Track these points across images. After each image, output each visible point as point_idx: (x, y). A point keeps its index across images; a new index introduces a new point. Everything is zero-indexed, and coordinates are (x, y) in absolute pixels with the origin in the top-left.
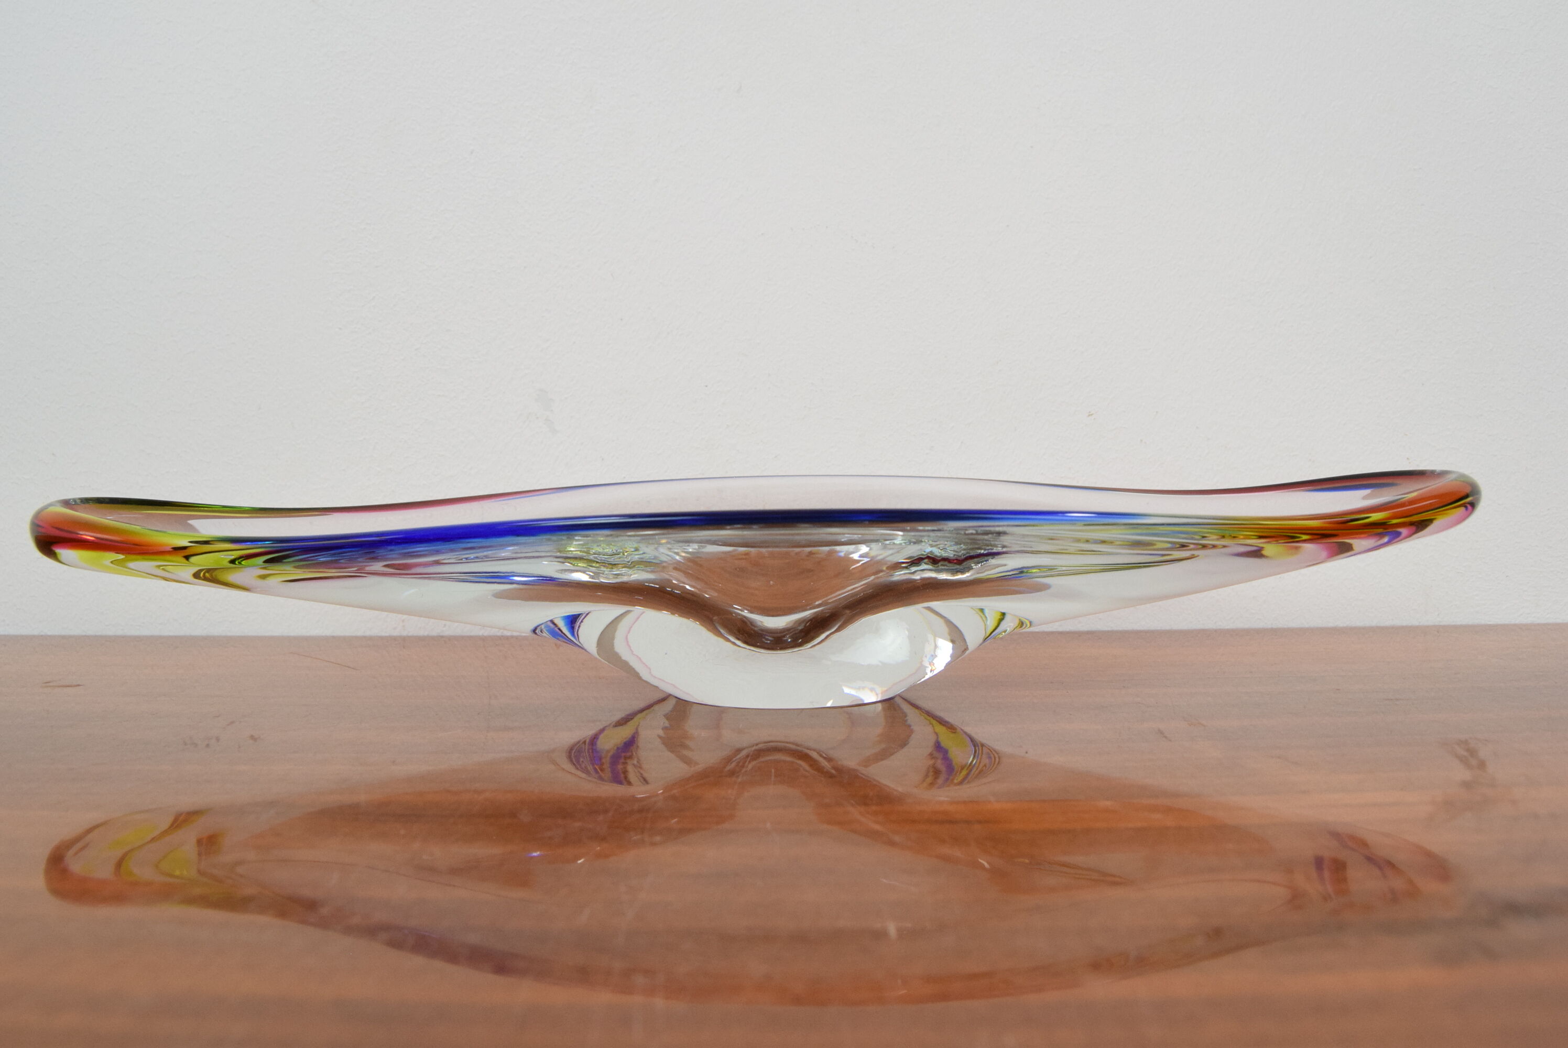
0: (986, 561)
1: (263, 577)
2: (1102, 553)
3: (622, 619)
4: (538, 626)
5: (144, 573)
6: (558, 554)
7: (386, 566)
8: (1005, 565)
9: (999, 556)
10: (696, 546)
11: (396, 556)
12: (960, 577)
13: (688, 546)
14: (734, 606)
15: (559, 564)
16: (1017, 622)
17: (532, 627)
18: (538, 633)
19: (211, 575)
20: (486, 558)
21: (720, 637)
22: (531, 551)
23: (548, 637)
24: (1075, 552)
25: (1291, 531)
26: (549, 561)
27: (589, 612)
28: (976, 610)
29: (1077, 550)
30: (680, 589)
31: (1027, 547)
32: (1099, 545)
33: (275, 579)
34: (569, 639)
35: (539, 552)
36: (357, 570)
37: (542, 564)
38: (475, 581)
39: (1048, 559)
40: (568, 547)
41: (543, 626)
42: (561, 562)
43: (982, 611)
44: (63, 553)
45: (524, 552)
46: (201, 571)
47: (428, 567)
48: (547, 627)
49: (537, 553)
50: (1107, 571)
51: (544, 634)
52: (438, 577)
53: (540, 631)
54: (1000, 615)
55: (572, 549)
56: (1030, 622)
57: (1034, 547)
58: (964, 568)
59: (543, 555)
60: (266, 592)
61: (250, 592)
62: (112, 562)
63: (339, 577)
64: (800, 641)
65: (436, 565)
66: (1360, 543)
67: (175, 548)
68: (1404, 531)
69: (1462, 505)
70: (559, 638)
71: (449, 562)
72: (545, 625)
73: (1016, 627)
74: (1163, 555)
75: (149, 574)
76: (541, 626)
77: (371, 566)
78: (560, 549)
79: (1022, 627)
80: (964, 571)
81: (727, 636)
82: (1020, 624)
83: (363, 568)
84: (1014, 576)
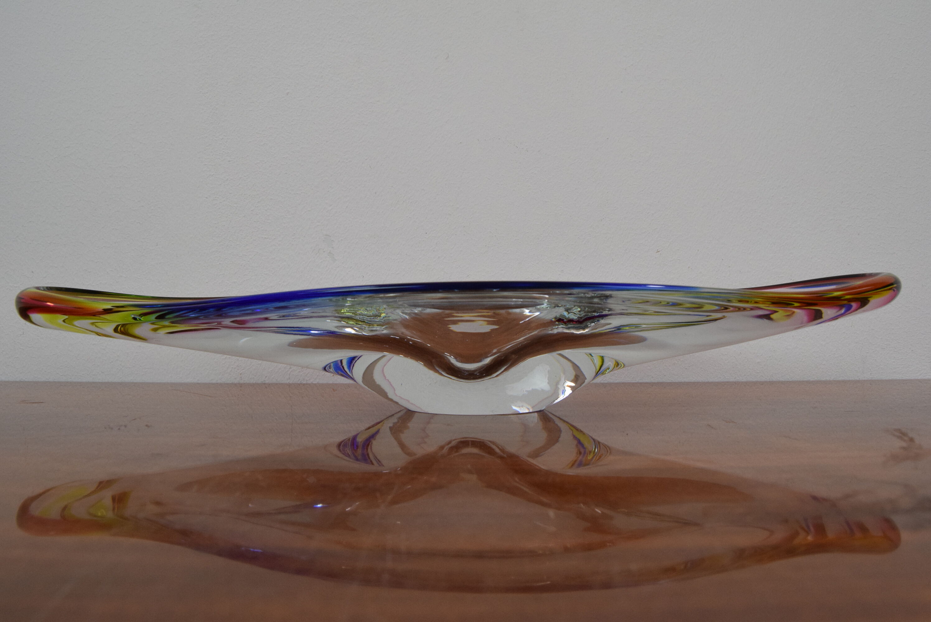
0: (598, 321)
1: (155, 330)
2: (667, 314)
3: (378, 361)
4: (327, 365)
5: (85, 329)
6: (337, 315)
7: (233, 322)
8: (610, 324)
9: (607, 317)
10: (420, 309)
11: (237, 314)
12: (581, 332)
13: (415, 309)
14: (445, 353)
15: (337, 322)
16: (614, 362)
17: (324, 365)
18: (327, 370)
19: (124, 329)
20: (293, 316)
21: (436, 373)
22: (320, 312)
23: (333, 372)
24: (651, 314)
25: (787, 300)
26: (331, 320)
27: (360, 356)
28: (588, 356)
29: (653, 312)
30: (412, 341)
31: (623, 310)
32: (667, 308)
33: (163, 331)
34: (346, 373)
35: (325, 312)
36: (216, 325)
37: (327, 321)
38: (286, 333)
39: (637, 319)
40: (343, 310)
41: (331, 365)
42: (339, 321)
43: (592, 356)
44: (34, 316)
45: (316, 312)
46: (118, 326)
47: (257, 323)
48: (333, 366)
49: (324, 313)
50: (671, 328)
51: (331, 370)
52: (264, 330)
53: (329, 368)
54: (602, 358)
55: (345, 311)
56: (623, 363)
57: (627, 310)
58: (583, 326)
59: (328, 315)
60: (158, 342)
61: (148, 343)
62: (64, 321)
63: (203, 329)
64: (484, 375)
65: (262, 321)
66: (827, 312)
67: (103, 309)
68: (854, 305)
69: (890, 289)
70: (340, 372)
71: (270, 319)
72: (332, 364)
73: (615, 366)
74: (707, 316)
75: (87, 330)
76: (329, 365)
77: (223, 321)
78: (338, 311)
79: (618, 368)
80: (584, 328)
81: (440, 372)
82: (616, 364)
83: (219, 323)
84: (615, 331)
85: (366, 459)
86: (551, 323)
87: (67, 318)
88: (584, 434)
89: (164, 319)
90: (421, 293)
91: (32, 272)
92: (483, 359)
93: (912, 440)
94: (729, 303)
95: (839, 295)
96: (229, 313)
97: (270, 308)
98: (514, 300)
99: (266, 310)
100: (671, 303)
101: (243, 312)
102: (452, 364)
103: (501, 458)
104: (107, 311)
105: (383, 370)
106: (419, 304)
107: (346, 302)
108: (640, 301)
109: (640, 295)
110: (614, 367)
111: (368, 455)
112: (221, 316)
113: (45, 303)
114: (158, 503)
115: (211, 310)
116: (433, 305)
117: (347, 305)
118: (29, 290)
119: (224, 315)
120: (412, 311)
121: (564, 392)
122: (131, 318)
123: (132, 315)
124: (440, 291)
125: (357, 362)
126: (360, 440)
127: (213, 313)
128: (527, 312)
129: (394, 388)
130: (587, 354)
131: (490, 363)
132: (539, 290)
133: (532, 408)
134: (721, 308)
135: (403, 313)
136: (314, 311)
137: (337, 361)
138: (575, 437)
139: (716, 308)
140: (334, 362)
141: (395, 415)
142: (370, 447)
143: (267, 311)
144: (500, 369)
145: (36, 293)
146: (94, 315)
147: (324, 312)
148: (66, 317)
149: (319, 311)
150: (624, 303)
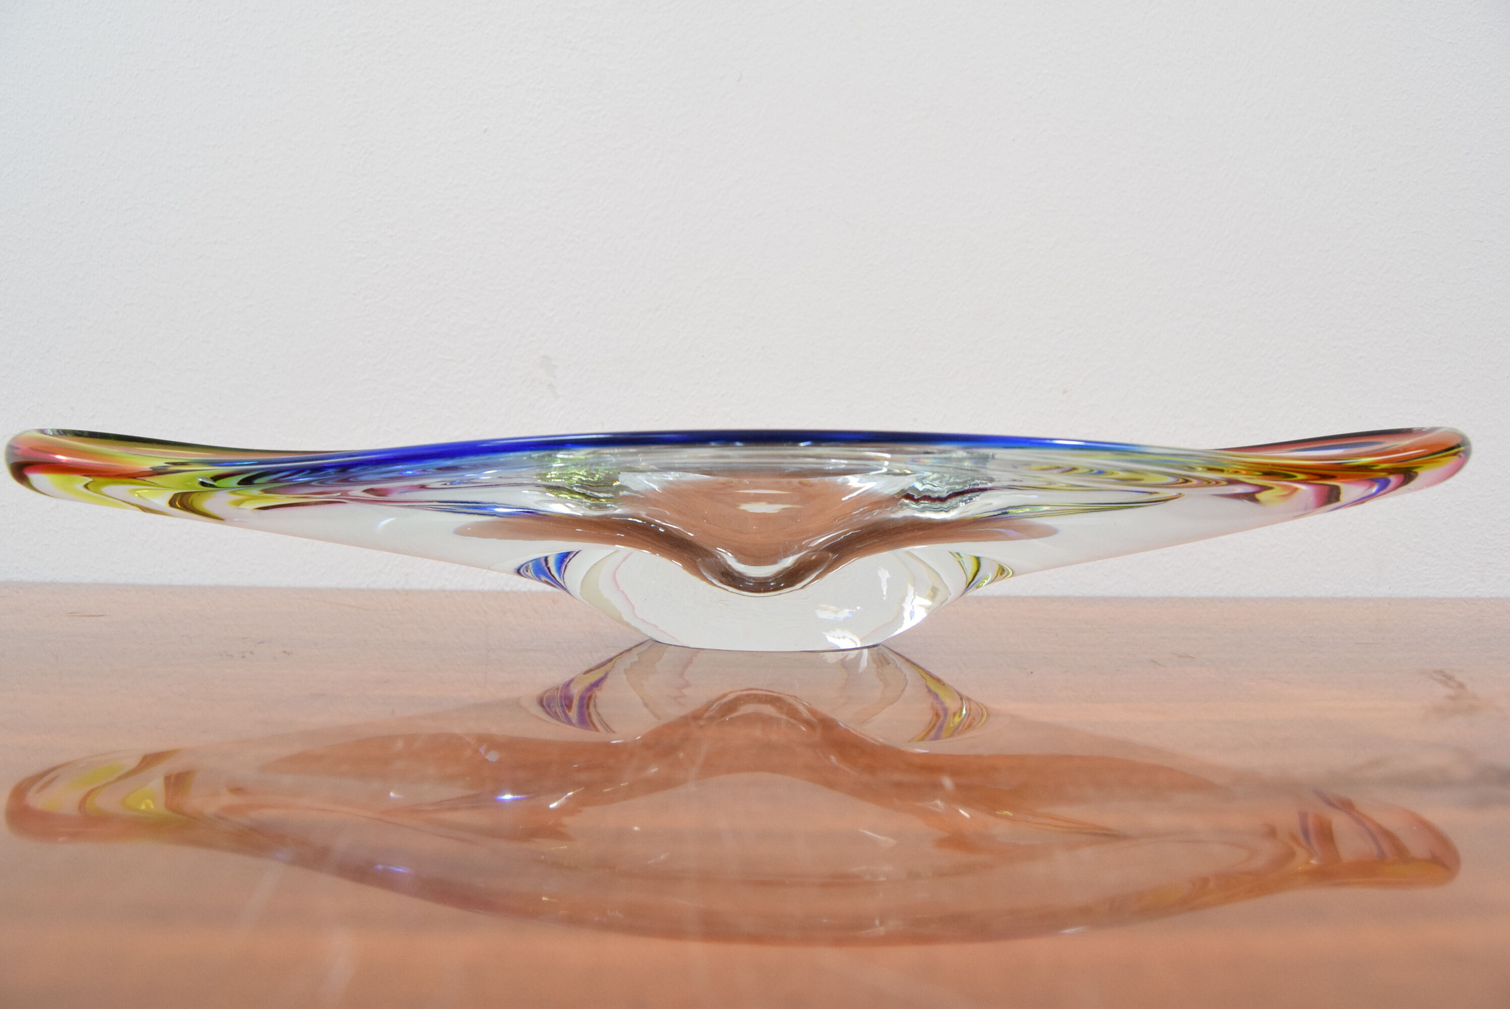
0: (970, 499)
1: (239, 503)
2: (1090, 488)
3: (607, 561)
4: (522, 566)
5: (120, 500)
6: (539, 482)
7: (366, 491)
8: (989, 504)
9: (986, 493)
10: (677, 474)
11: (374, 478)
12: (943, 516)
13: (670, 474)
14: (718, 548)
15: (541, 494)
16: (997, 568)
17: (517, 565)
18: (522, 574)
19: (187, 503)
20: (466, 483)
21: (704, 580)
22: (512, 477)
23: (532, 576)
24: (1062, 488)
25: (1286, 468)
26: (529, 490)
27: (577, 551)
28: (954, 556)
29: (1064, 485)
30: (663, 527)
31: (1014, 480)
32: (1087, 478)
33: (250, 506)
34: (553, 578)
35: (520, 477)
36: (339, 496)
37: (524, 492)
38: (456, 511)
39: (1035, 496)
40: (549, 474)
41: (529, 566)
42: (542, 492)
43: (961, 557)
44: (35, 477)
45: (505, 478)
46: (176, 495)
47: (408, 494)
48: (533, 566)
49: (519, 479)
50: (1092, 512)
51: (529, 574)
52: (418, 506)
53: (525, 570)
54: (978, 559)
55: (553, 476)
56: (1011, 569)
57: (1021, 481)
58: (946, 507)
59: (525, 482)
60: (241, 524)
61: (226, 525)
62: (86, 486)
63: (316, 503)
64: (782, 585)
65: (417, 491)
66: (1349, 490)
67: (151, 468)
68: (1393, 479)
69: (1455, 454)
70: (544, 578)
71: (427, 487)
72: (531, 564)
73: (998, 573)
74: (1151, 493)
75: (124, 502)
76: (525, 565)
77: (351, 491)
78: (543, 477)
79: (1004, 575)
80: (947, 510)
81: (710, 579)
82: (1000, 572)
83: (345, 493)
84: (999, 516)
85: (585, 720)
86: (893, 500)
87: (91, 482)
88: (944, 685)
89: (252, 485)
90: (681, 448)
91: (72, 408)
92: (781, 559)
93: (1461, 686)
94: (1189, 471)
95: (1370, 463)
96: (361, 476)
97: (429, 468)
98: (833, 461)
99: (422, 473)
100: (1095, 471)
101: (383, 476)
102: (729, 566)
103: (808, 723)
104: (157, 472)
105: (614, 576)
106: (676, 465)
107: (554, 460)
108: (1045, 467)
109: (1042, 456)
110: (996, 577)
111: (590, 715)
112: (346, 481)
113: (51, 455)
114: (237, 790)
115: (331, 470)
116: (698, 468)
117: (554, 465)
118: (28, 434)
119: (351, 480)
120: (664, 477)
121: (912, 614)
122: (198, 482)
123: (200, 478)
124: (713, 444)
125: (571, 561)
126: (576, 691)
127: (333, 476)
128: (853, 481)
129: (633, 606)
130: (952, 554)
131: (791, 566)
132: (874, 445)
133: (861, 640)
134: (1178, 480)
135: (648, 480)
136: (501, 476)
137: (539, 559)
138: (930, 691)
139: (1170, 480)
140: (534, 562)
141: (634, 649)
142: (592, 701)
143: (424, 473)
144: (808, 576)
145: (40, 439)
146: (134, 478)
147: (518, 477)
148: (88, 480)
149: (511, 475)
150: (1015, 470)
